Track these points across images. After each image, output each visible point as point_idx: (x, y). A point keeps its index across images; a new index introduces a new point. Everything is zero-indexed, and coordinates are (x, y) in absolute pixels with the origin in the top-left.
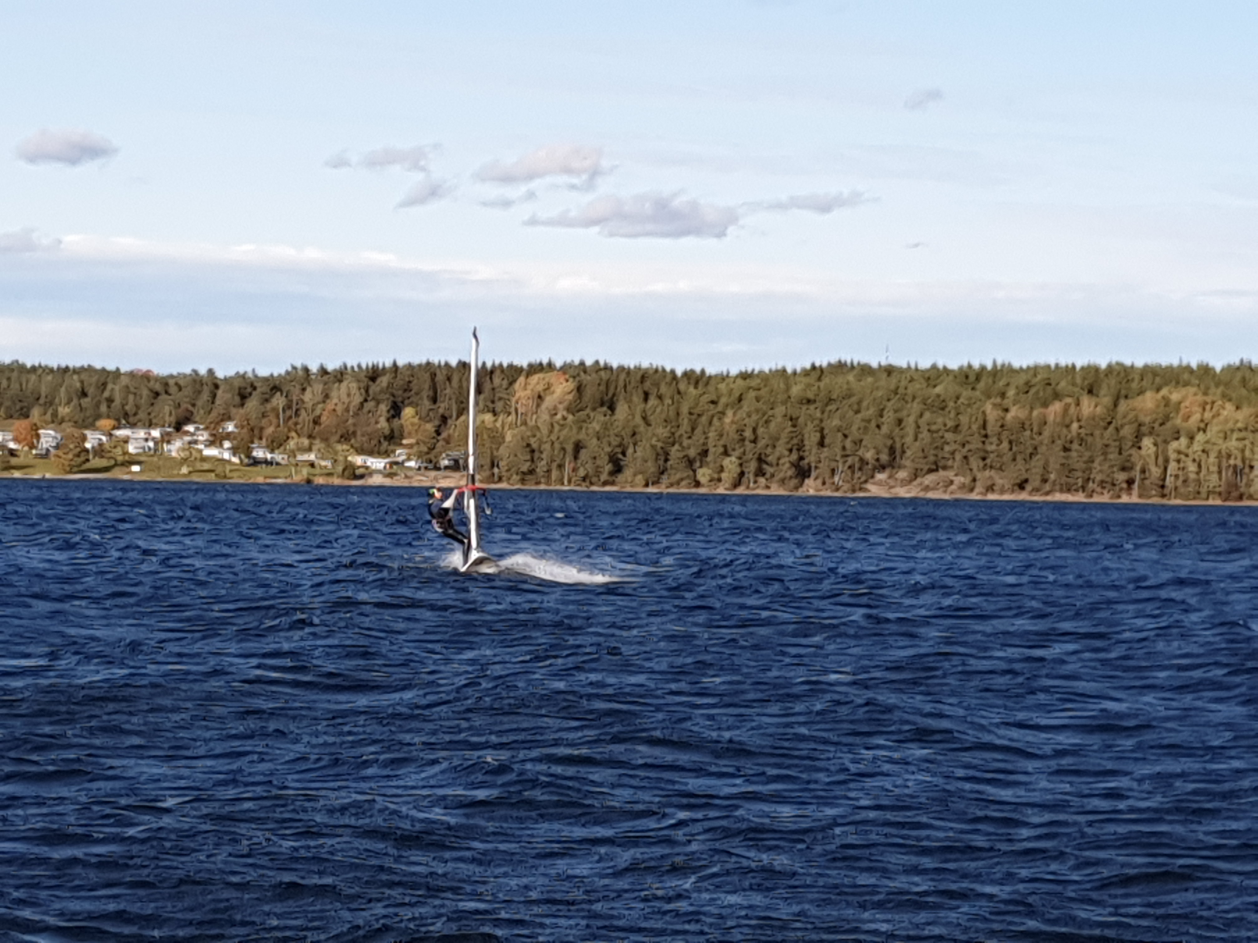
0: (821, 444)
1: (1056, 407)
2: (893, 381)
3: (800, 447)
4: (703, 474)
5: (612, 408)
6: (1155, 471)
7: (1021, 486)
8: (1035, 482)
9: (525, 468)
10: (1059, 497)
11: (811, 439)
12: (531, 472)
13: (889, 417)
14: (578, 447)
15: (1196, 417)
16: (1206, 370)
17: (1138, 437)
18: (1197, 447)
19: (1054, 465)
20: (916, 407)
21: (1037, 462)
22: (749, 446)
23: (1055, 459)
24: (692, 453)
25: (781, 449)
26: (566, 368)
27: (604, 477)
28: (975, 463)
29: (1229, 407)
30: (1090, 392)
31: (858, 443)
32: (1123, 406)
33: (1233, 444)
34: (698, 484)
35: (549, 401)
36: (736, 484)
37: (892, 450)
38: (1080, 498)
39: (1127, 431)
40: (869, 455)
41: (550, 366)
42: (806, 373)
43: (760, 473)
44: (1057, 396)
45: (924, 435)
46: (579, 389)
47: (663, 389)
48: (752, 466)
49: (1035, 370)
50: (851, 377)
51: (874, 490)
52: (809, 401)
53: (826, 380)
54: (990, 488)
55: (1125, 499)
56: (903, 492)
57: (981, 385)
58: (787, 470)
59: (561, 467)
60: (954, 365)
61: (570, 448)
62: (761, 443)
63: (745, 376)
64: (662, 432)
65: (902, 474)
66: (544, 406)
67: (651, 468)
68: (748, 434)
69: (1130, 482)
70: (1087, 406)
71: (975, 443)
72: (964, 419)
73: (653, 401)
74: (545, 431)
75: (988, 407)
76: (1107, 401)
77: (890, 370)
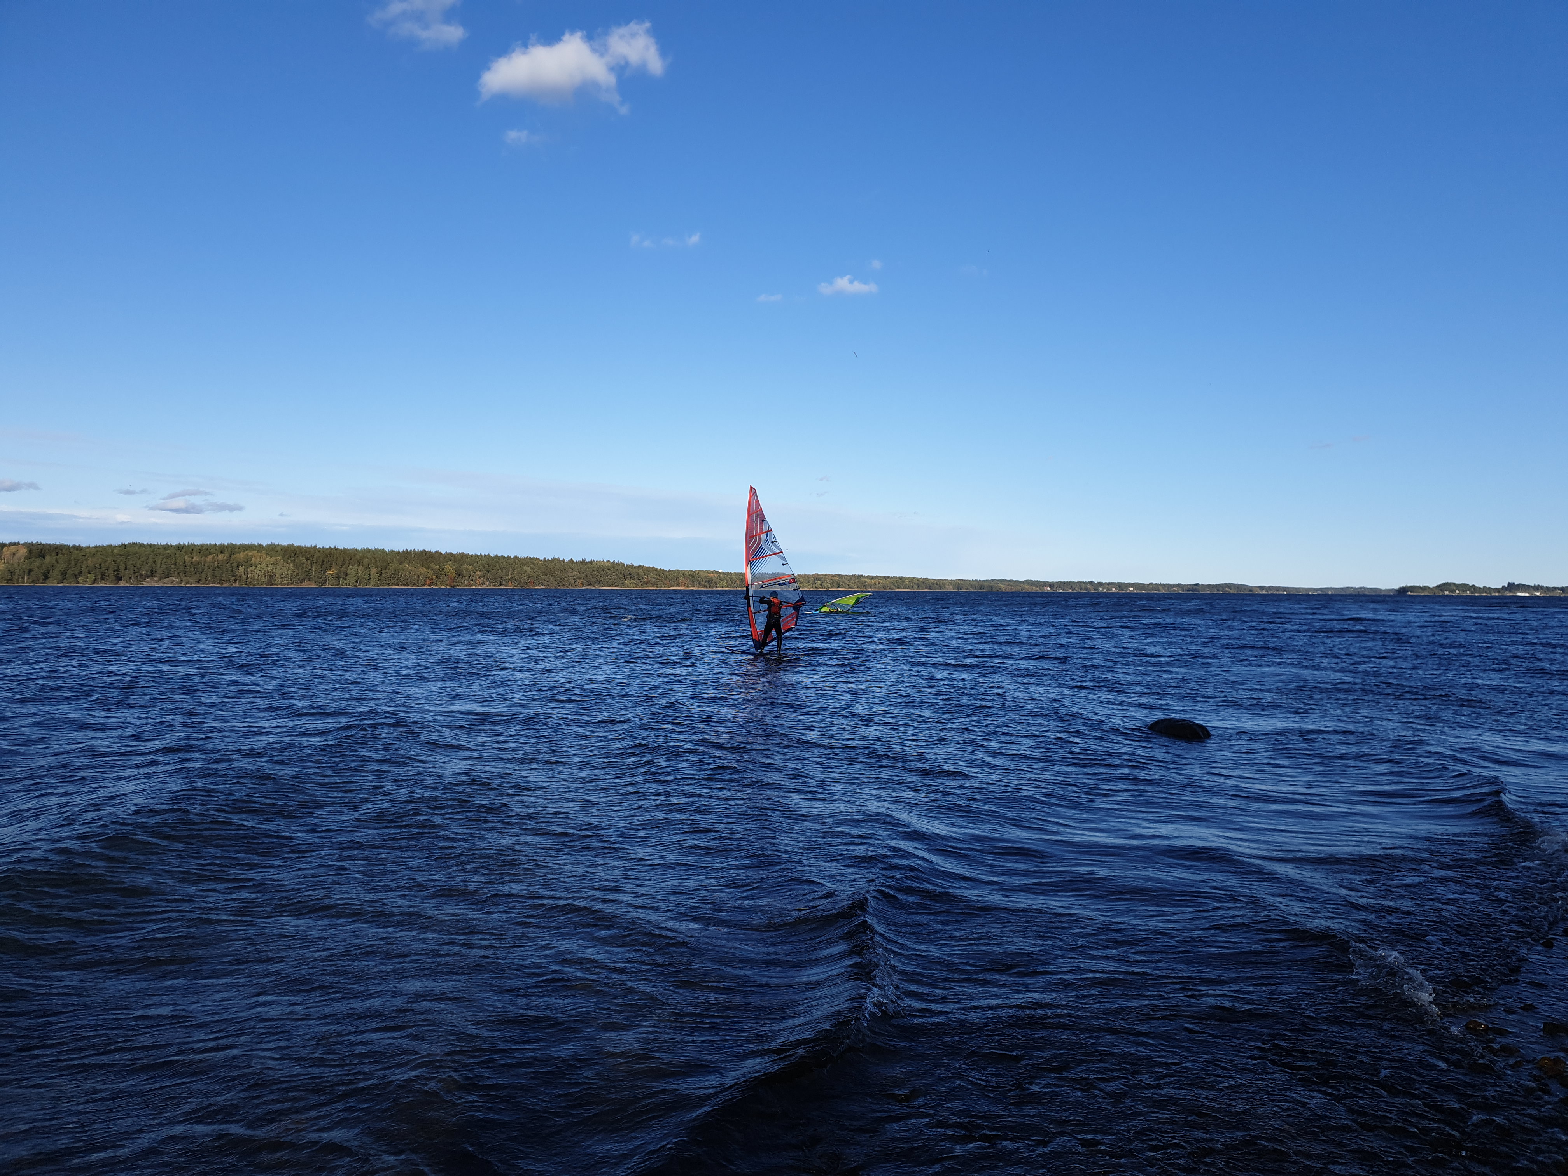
0: (126, 569)
1: (210, 557)
2: (152, 549)
3: (118, 570)
4: (80, 580)
5: (44, 558)
6: (244, 577)
7: (198, 582)
8: (204, 580)
9: (9, 577)
10: (211, 585)
11: (122, 567)
12: (10, 580)
13: (151, 561)
14: (30, 571)
15: (258, 560)
16: (260, 546)
17: (238, 566)
18: (258, 570)
19: (209, 575)
20: (161, 557)
21: (203, 575)
22: (98, 570)
23: (210, 574)
24: (76, 572)
25: (111, 571)
26: (25, 545)
27: (41, 581)
28: (182, 575)
29: (269, 557)
30: (222, 552)
31: (139, 569)
32: (233, 557)
33: (269, 568)
34: (78, 583)
35: (18, 555)
36: (94, 583)
37: (152, 571)
38: (219, 585)
39: (235, 565)
40: (144, 573)
41: (18, 544)
42: (119, 546)
43: (102, 579)
44: (210, 553)
45: (164, 566)
46: (30, 552)
47: (64, 551)
48: (99, 576)
49: (202, 546)
50: (137, 548)
51: (145, 584)
52: (121, 555)
53: (127, 548)
54: (187, 583)
55: (234, 585)
56: (157, 585)
57: (184, 550)
58: (112, 577)
59: (23, 578)
60: (174, 544)
61: (27, 571)
62: (103, 569)
63: (95, 547)
64: (64, 566)
65: (156, 579)
66: (15, 557)
67: (59, 577)
68: (98, 566)
69: (236, 580)
70: (221, 556)
71: (182, 568)
72: (178, 561)
73: (60, 555)
74: (16, 566)
75: (186, 557)
76: (227, 555)
77: (151, 546)
